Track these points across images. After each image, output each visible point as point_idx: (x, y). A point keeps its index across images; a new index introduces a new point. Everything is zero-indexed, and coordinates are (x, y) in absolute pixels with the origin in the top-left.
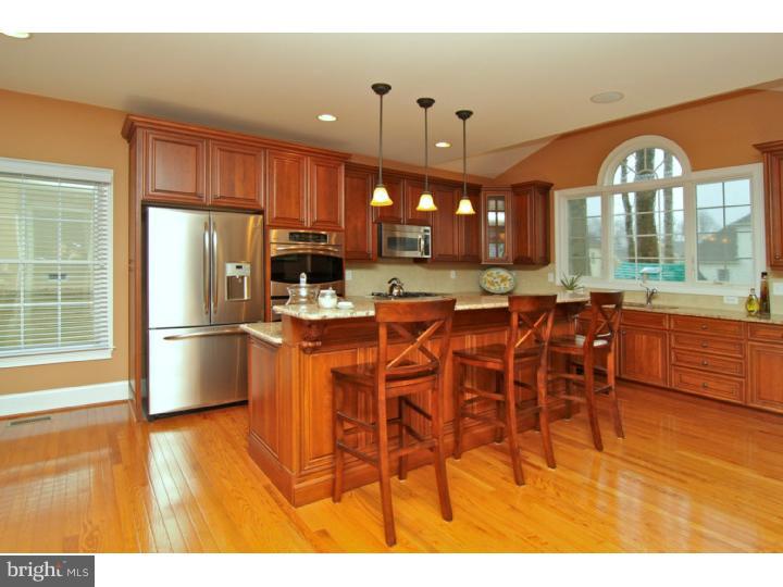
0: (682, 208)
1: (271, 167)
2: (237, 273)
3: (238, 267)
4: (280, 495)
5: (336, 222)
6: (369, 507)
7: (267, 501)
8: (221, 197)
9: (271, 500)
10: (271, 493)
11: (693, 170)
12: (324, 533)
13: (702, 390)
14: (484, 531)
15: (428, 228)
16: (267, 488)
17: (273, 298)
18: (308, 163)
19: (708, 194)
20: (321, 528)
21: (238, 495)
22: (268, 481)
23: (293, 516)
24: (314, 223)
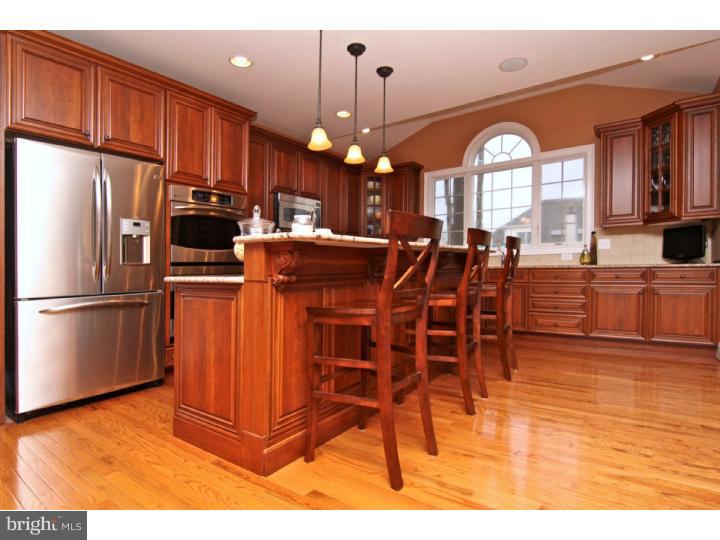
0: (530, 183)
1: (172, 112)
2: (135, 232)
3: (136, 224)
4: (238, 468)
5: (239, 184)
6: (349, 459)
7: (226, 477)
8: (113, 139)
9: (229, 474)
10: (225, 468)
11: (542, 150)
12: (316, 494)
13: (552, 328)
14: (472, 456)
15: (320, 202)
16: (219, 464)
17: (173, 264)
18: (211, 114)
19: (550, 171)
20: (311, 490)
21: (186, 479)
22: (215, 458)
23: (267, 485)
24: (218, 182)
